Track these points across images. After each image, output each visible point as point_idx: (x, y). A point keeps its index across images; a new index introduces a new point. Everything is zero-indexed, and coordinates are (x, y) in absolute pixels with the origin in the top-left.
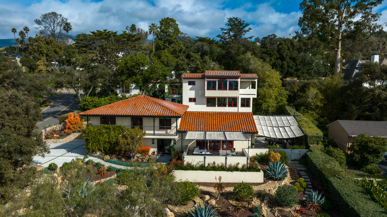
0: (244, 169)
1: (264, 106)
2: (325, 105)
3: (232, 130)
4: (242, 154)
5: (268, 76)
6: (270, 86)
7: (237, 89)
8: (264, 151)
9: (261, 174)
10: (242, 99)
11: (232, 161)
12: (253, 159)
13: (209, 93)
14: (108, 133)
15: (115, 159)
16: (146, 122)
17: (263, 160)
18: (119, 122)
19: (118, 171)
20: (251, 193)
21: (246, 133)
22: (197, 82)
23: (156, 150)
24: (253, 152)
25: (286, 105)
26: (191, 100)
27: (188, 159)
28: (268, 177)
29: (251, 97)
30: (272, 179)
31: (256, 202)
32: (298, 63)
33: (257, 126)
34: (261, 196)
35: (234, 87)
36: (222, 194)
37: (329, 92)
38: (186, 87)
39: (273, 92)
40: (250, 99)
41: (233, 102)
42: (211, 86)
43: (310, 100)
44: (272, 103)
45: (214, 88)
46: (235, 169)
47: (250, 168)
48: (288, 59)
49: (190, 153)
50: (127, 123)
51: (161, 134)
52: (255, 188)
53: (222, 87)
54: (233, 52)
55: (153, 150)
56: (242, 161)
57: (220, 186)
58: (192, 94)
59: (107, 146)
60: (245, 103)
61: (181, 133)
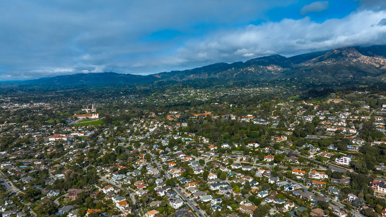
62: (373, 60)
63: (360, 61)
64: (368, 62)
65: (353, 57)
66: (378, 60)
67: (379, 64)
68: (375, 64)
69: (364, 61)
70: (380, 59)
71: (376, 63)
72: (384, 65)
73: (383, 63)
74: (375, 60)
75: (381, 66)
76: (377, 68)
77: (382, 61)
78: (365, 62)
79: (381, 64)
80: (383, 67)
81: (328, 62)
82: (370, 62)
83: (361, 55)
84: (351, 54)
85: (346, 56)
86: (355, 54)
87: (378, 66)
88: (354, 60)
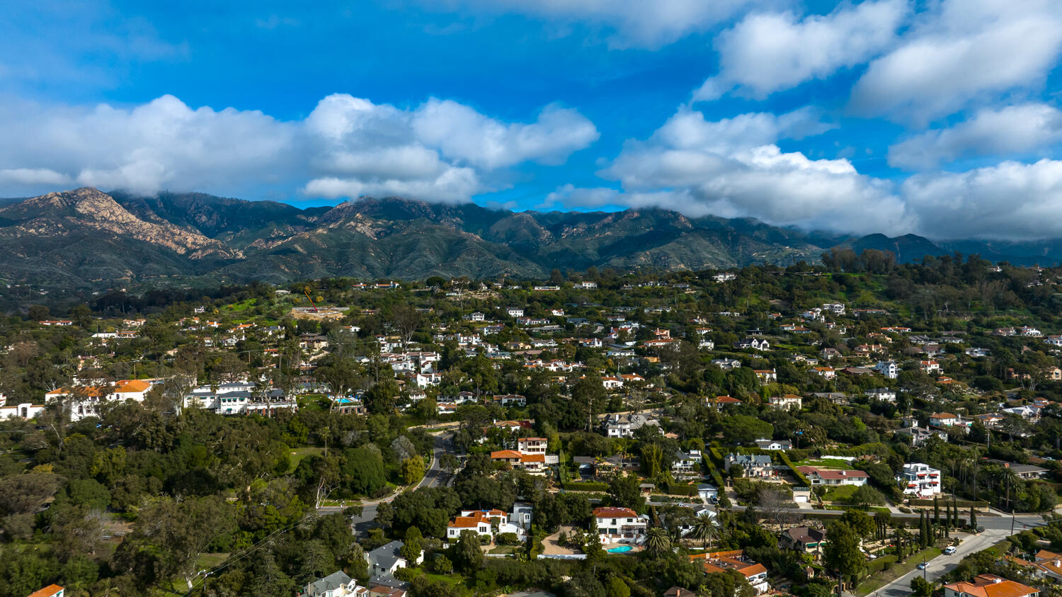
0: (540, 472)
1: (551, 449)
2: (574, 449)
3: (538, 461)
4: (540, 468)
5: (553, 436)
6: (554, 441)
8: (547, 467)
9: (545, 472)
10: (541, 448)
11: (537, 470)
12: (543, 470)
13: (529, 447)
14: (500, 463)
16: (510, 460)
17: (546, 470)
18: (502, 460)
21: (542, 462)
22: (524, 442)
23: (514, 468)
24: (544, 468)
25: (559, 448)
26: (522, 449)
27: (525, 469)
30: (547, 473)
31: (543, 478)
33: (546, 460)
35: (538, 444)
36: (535, 477)
38: (520, 444)
39: (555, 444)
40: (544, 448)
41: (538, 450)
42: (530, 444)
43: (568, 447)
44: (555, 448)
46: (538, 472)
47: (542, 472)
50: (505, 460)
51: (515, 463)
52: (543, 476)
54: (539, 410)
56: (540, 470)
57: (534, 475)
58: (522, 447)
59: (500, 467)
60: (543, 450)
61: (522, 462)
62: (168, 234)
63: (132, 235)
64: (156, 240)
65: (113, 221)
66: (180, 235)
67: (184, 246)
68: (174, 246)
69: (144, 236)
70: (184, 233)
71: (177, 243)
72: (195, 250)
73: (193, 243)
74: (173, 234)
75: (190, 251)
76: (181, 255)
77: (190, 240)
78: (148, 239)
79: (189, 246)
80: (194, 254)
81: (37, 230)
82: (161, 240)
83: (133, 217)
84: (106, 214)
85: (91, 217)
86: (117, 213)
87: (181, 251)
88: (116, 229)
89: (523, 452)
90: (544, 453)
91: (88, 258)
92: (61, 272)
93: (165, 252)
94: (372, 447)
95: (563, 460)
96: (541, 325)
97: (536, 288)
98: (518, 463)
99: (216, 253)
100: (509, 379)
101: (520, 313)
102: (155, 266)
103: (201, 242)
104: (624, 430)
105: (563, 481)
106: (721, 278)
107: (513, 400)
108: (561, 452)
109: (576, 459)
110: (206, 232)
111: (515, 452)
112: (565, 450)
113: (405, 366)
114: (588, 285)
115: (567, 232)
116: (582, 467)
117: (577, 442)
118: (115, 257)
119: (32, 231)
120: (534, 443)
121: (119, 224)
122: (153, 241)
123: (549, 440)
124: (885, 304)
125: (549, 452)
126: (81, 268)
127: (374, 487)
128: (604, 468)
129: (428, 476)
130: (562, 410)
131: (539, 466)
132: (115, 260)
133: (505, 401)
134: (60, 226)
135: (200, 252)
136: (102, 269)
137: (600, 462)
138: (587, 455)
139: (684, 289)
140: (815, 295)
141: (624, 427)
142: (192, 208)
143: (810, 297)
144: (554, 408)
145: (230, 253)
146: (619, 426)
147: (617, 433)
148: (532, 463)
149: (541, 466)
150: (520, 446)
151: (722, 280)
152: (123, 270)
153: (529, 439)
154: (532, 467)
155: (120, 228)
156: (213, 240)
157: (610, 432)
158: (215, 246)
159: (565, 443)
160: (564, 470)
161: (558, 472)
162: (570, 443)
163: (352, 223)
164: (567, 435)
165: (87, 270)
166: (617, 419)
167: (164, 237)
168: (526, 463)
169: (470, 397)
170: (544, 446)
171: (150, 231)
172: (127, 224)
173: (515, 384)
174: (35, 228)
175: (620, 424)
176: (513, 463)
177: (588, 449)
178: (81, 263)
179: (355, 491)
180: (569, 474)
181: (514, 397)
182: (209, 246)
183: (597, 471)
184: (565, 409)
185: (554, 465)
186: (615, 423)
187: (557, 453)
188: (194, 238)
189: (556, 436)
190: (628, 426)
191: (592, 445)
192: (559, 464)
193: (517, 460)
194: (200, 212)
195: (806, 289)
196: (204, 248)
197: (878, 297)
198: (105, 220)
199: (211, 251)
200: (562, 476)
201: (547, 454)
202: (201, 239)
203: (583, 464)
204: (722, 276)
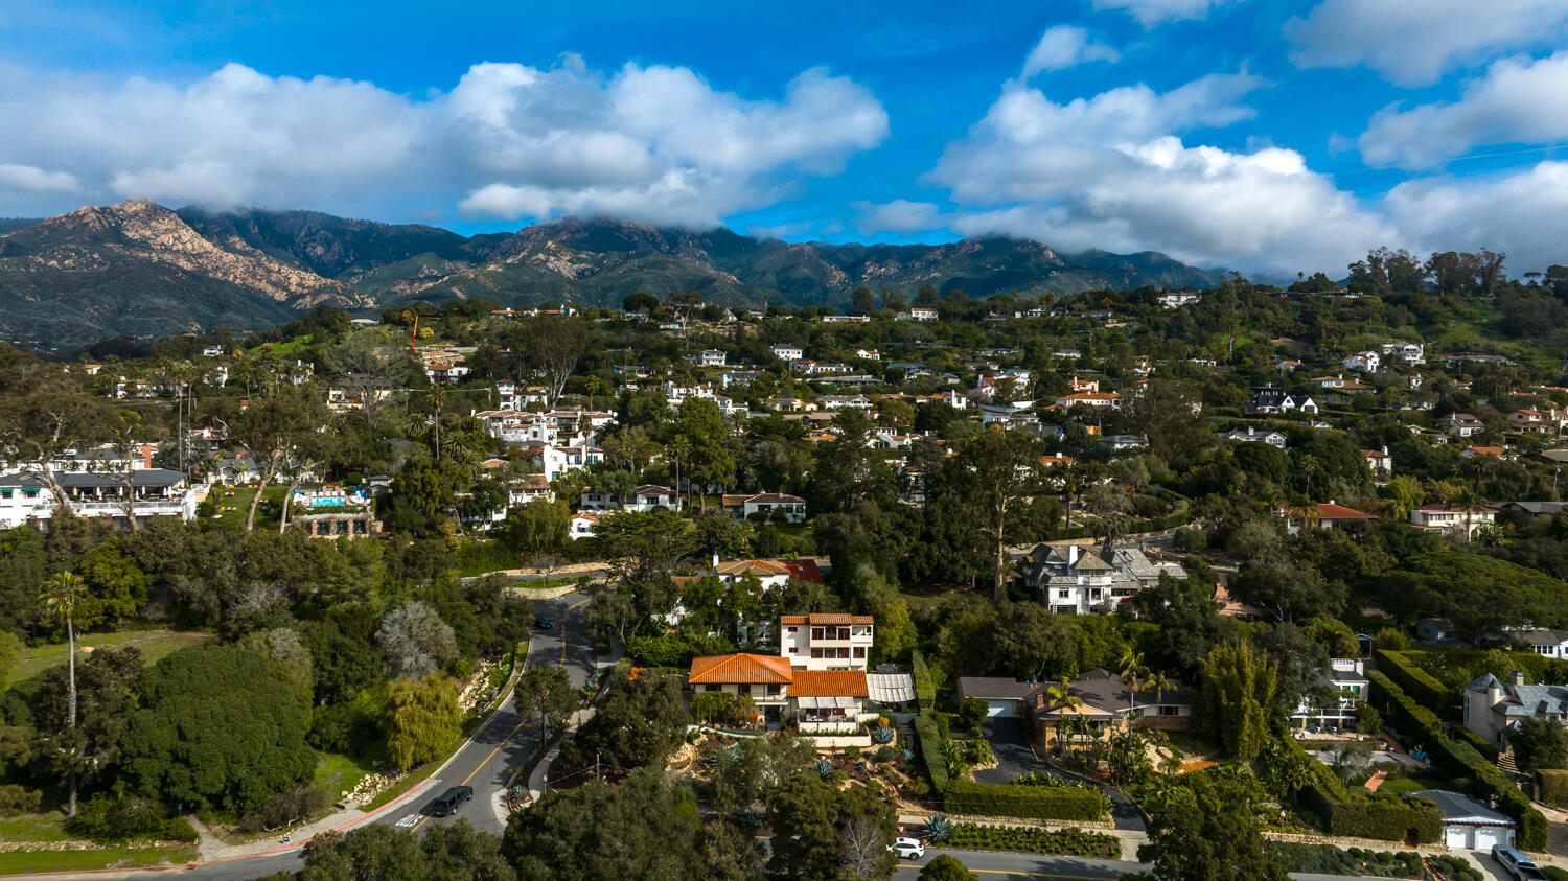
0: (853, 734)
1: (885, 651)
2: (958, 652)
3: (843, 694)
4: (852, 720)
5: (890, 610)
6: (893, 625)
7: (848, 638)
8: (875, 716)
9: (869, 737)
10: (855, 649)
11: (843, 727)
12: (862, 725)
13: (815, 643)
14: (718, 702)
15: (726, 728)
16: (753, 689)
17: (872, 725)
18: (725, 690)
19: (737, 739)
20: (858, 753)
21: (857, 698)
22: (799, 628)
23: (763, 717)
24: (863, 718)
25: (912, 648)
26: (792, 650)
27: (802, 726)
28: (874, 741)
29: (866, 646)
30: (878, 742)
31: (862, 760)
32: (958, 545)
33: (870, 689)
34: (867, 755)
35: (845, 635)
36: (836, 756)
37: (964, 634)
38: (785, 633)
39: (896, 633)
40: (863, 649)
41: (844, 653)
42: (818, 635)
43: (940, 645)
44: (895, 647)
45: (821, 638)
46: (846, 734)
47: (860, 733)
48: (941, 537)
49: (804, 720)
50: (734, 690)
51: (770, 700)
52: (862, 751)
53: (831, 635)
54: (843, 530)
55: (761, 717)
56: (852, 727)
57: (833, 749)
58: (792, 643)
59: (716, 714)
60: (859, 652)
61: (792, 698)
62: (261, 271)
63: (208, 271)
64: (242, 279)
65: (178, 251)
66: (279, 272)
67: (286, 289)
68: (270, 289)
69: (224, 274)
70: (285, 269)
71: (274, 284)
72: (302, 296)
73: (298, 285)
74: (269, 271)
75: (293, 297)
76: (280, 304)
77: (294, 279)
78: (231, 278)
79: (293, 288)
80: (301, 301)
81: (61, 262)
82: (250, 280)
83: (208, 245)
84: (168, 239)
85: (144, 244)
86: (185, 239)
87: (281, 296)
88: (183, 263)
89: (796, 660)
90: (863, 662)
91: (133, 304)
92: (88, 323)
93: (254, 297)
94: (286, 640)
95: (929, 692)
96: (836, 374)
97: (826, 319)
98: (780, 699)
99: (333, 300)
100: (763, 456)
101: (795, 355)
102: (237, 317)
103: (311, 283)
104: (1097, 592)
105: (940, 778)
106: (1171, 301)
107: (774, 505)
108: (917, 657)
109: (971, 688)
110: (322, 269)
111: (768, 661)
112: (929, 651)
113: (535, 434)
114: (922, 315)
115: (871, 274)
116: (993, 711)
117: (965, 628)
118: (174, 303)
119: (54, 263)
120: (832, 631)
121: (188, 256)
122: (238, 281)
123: (879, 620)
124: (1500, 346)
125: (878, 659)
126: (122, 319)
127: (257, 787)
128: (1077, 725)
129: (480, 739)
130: (909, 532)
131: (849, 713)
132: (173, 307)
133: (751, 508)
134: (96, 256)
135: (308, 299)
136: (153, 320)
137: (1063, 703)
138: (1002, 672)
139: (1105, 319)
140: (1361, 330)
141: (1094, 582)
142: (303, 234)
143: (1352, 333)
144: (886, 525)
145: (354, 300)
146: (1080, 580)
147: (1074, 598)
148: (825, 702)
149: (852, 708)
150: (787, 640)
151: (1173, 305)
152: (186, 322)
153: (816, 618)
154: (824, 714)
155: (189, 261)
156: (329, 281)
157: (1054, 595)
158: (333, 289)
159: (926, 628)
160: (934, 729)
161: (913, 737)
162: (945, 632)
163: (541, 256)
164: (931, 605)
165: (129, 322)
166: (1073, 558)
167: (254, 276)
168: (805, 702)
169: (664, 499)
170: (863, 640)
171: (232, 264)
172: (199, 255)
173: (780, 468)
174: (58, 260)
175: (1083, 572)
176: (760, 699)
177: (1007, 655)
178: (121, 312)
179: (176, 806)
180: (956, 743)
181: (777, 499)
182: (322, 290)
183: (1051, 734)
184: (919, 527)
185: (897, 707)
186: (1065, 570)
187: (903, 663)
188: (298, 278)
189: (900, 607)
190: (1106, 580)
191: (1022, 639)
192: (914, 705)
193: (774, 688)
194: (314, 241)
195: (1342, 318)
196: (315, 292)
197: (1484, 334)
198: (167, 249)
199: (325, 297)
200: (932, 756)
201: (873, 667)
202: (311, 279)
203: (997, 703)
204: (1174, 298)
